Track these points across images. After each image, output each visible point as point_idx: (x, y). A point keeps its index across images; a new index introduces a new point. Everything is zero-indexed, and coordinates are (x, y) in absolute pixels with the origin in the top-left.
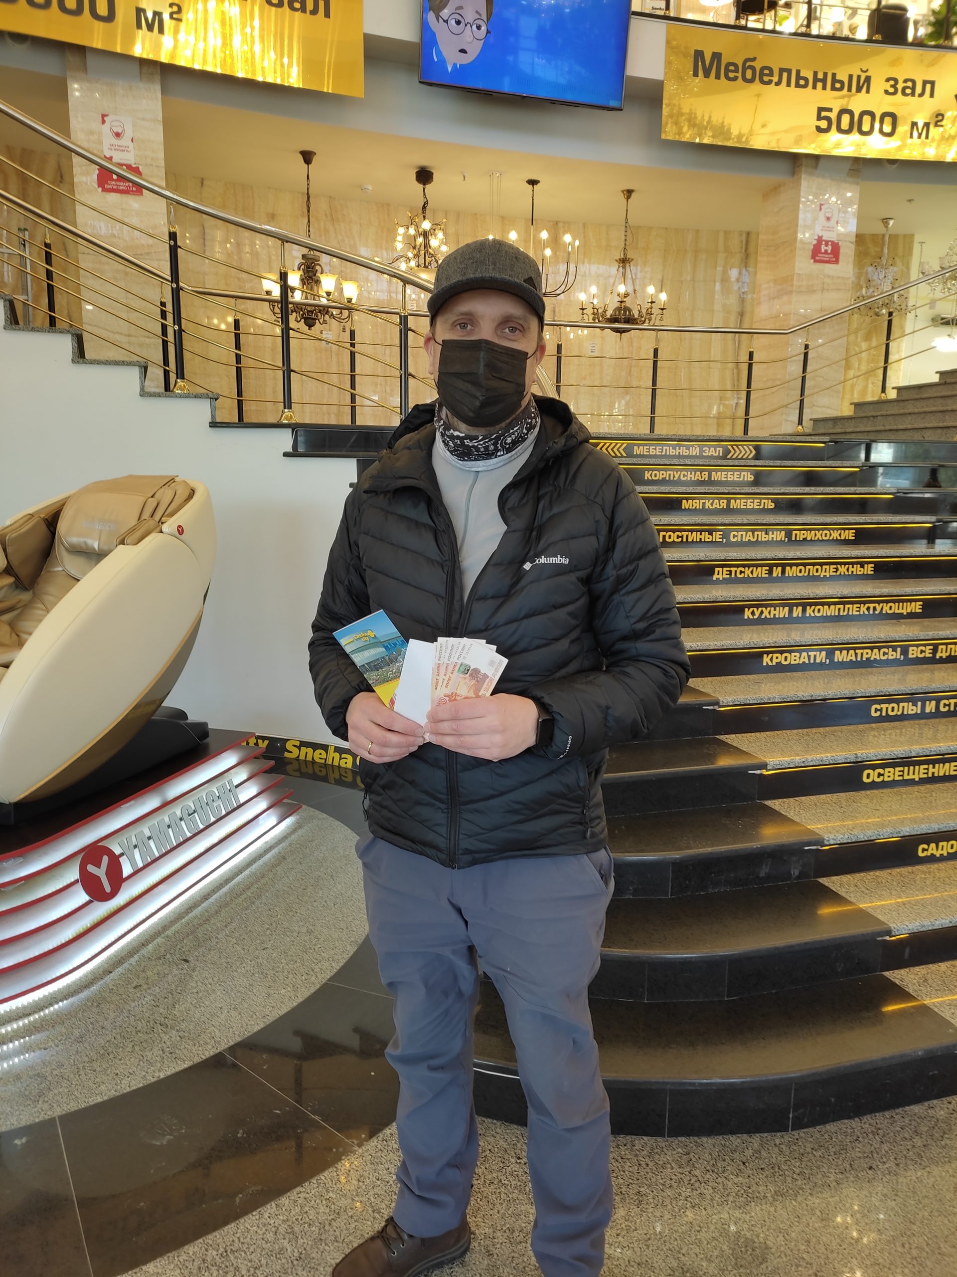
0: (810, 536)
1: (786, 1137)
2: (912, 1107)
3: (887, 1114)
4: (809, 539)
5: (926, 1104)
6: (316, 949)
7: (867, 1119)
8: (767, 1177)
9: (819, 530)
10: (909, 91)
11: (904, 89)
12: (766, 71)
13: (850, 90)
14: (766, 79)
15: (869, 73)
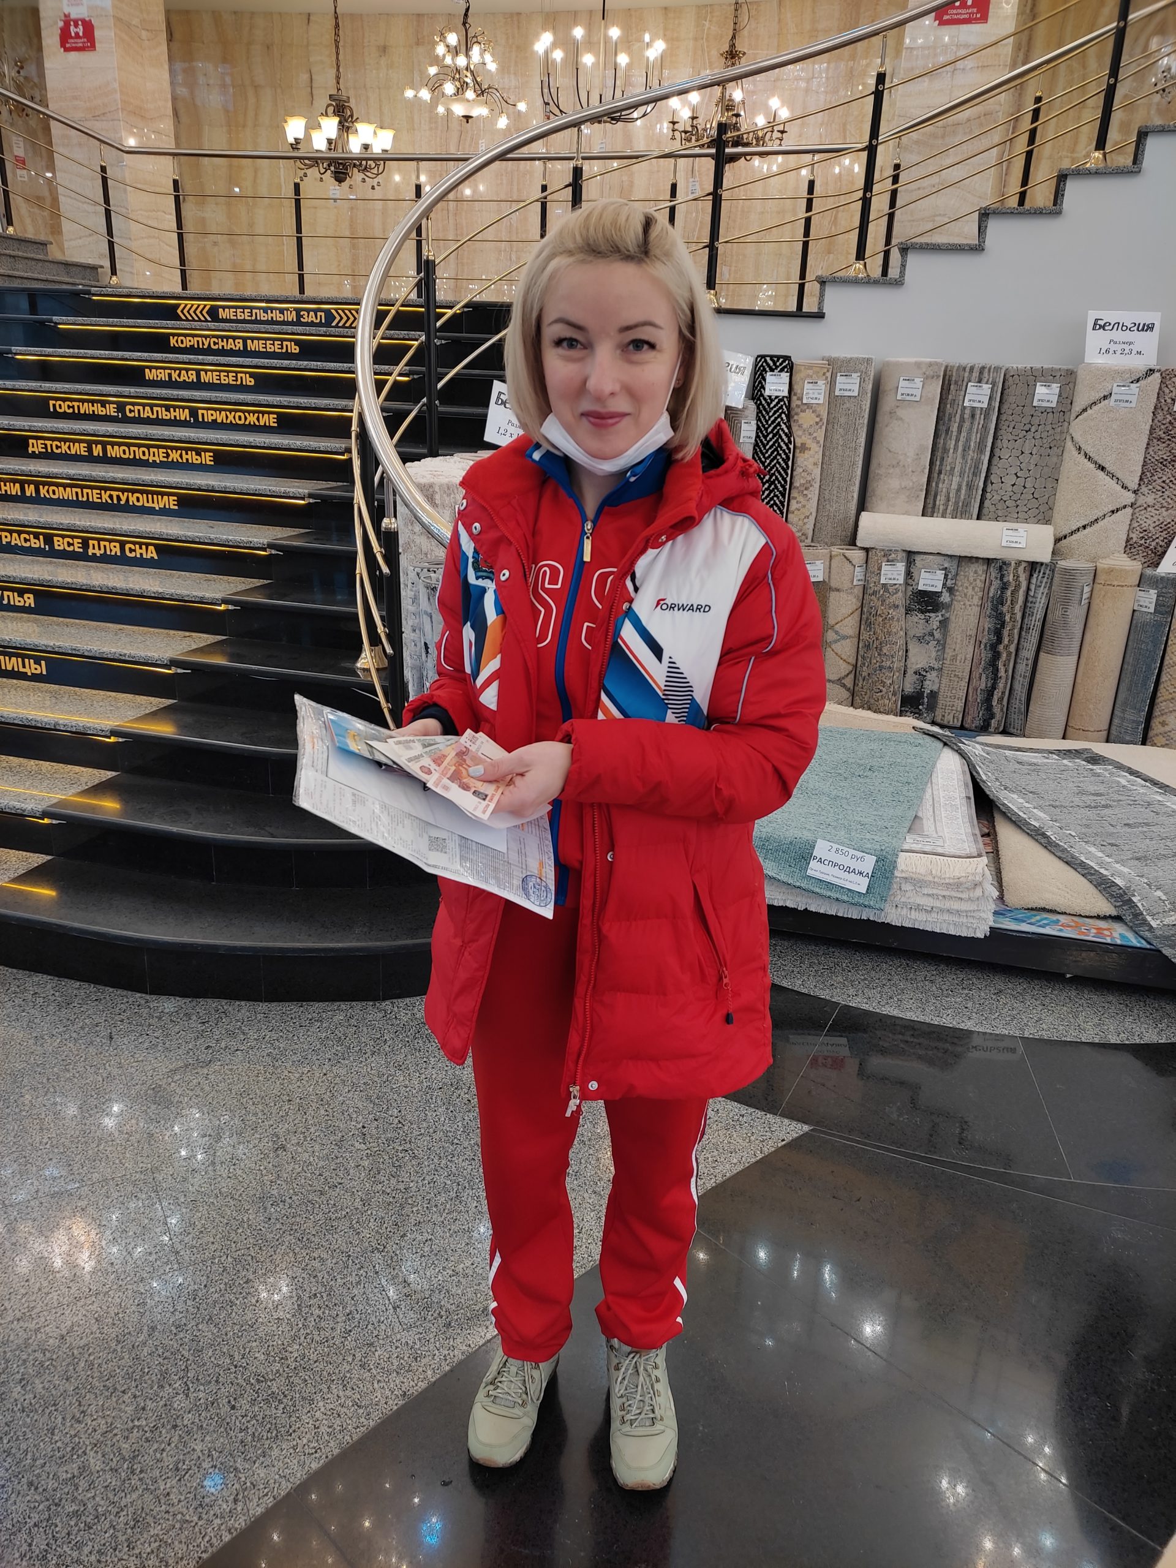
0: (220, 417)
4: (219, 421)
9: (230, 411)
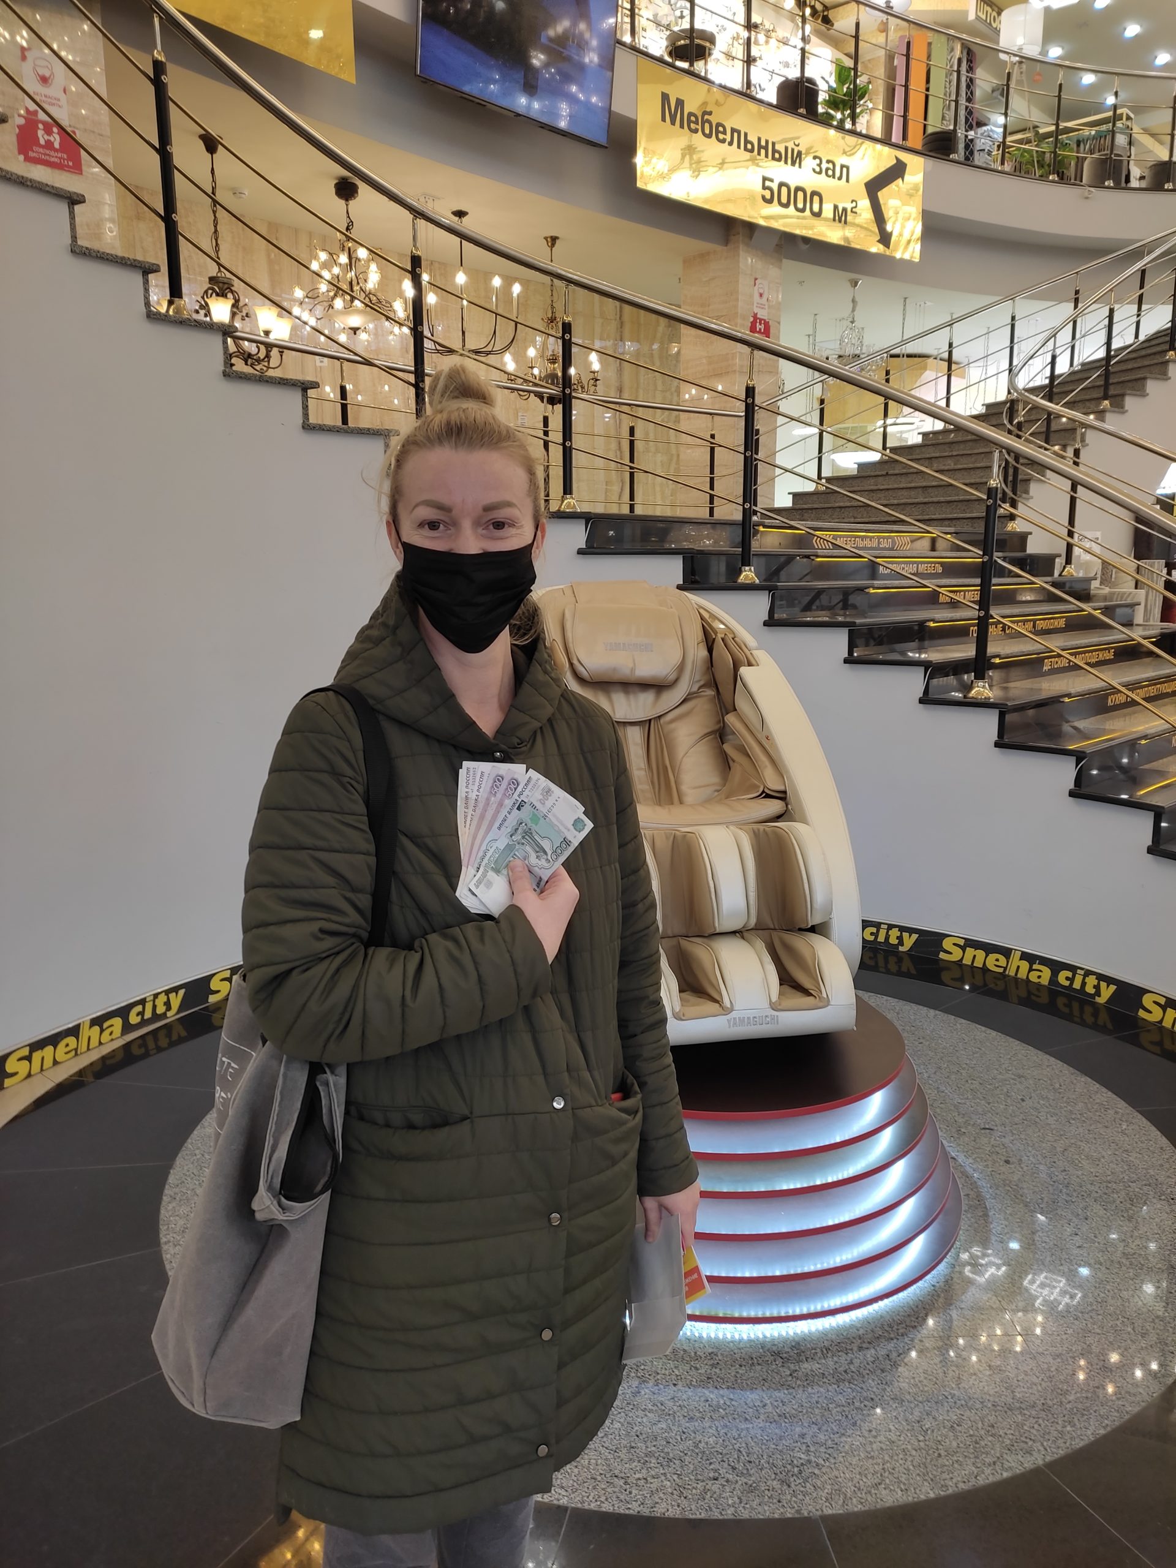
10: (830, 173)
11: (827, 169)
12: (721, 129)
13: (786, 162)
14: (721, 136)
15: (799, 148)
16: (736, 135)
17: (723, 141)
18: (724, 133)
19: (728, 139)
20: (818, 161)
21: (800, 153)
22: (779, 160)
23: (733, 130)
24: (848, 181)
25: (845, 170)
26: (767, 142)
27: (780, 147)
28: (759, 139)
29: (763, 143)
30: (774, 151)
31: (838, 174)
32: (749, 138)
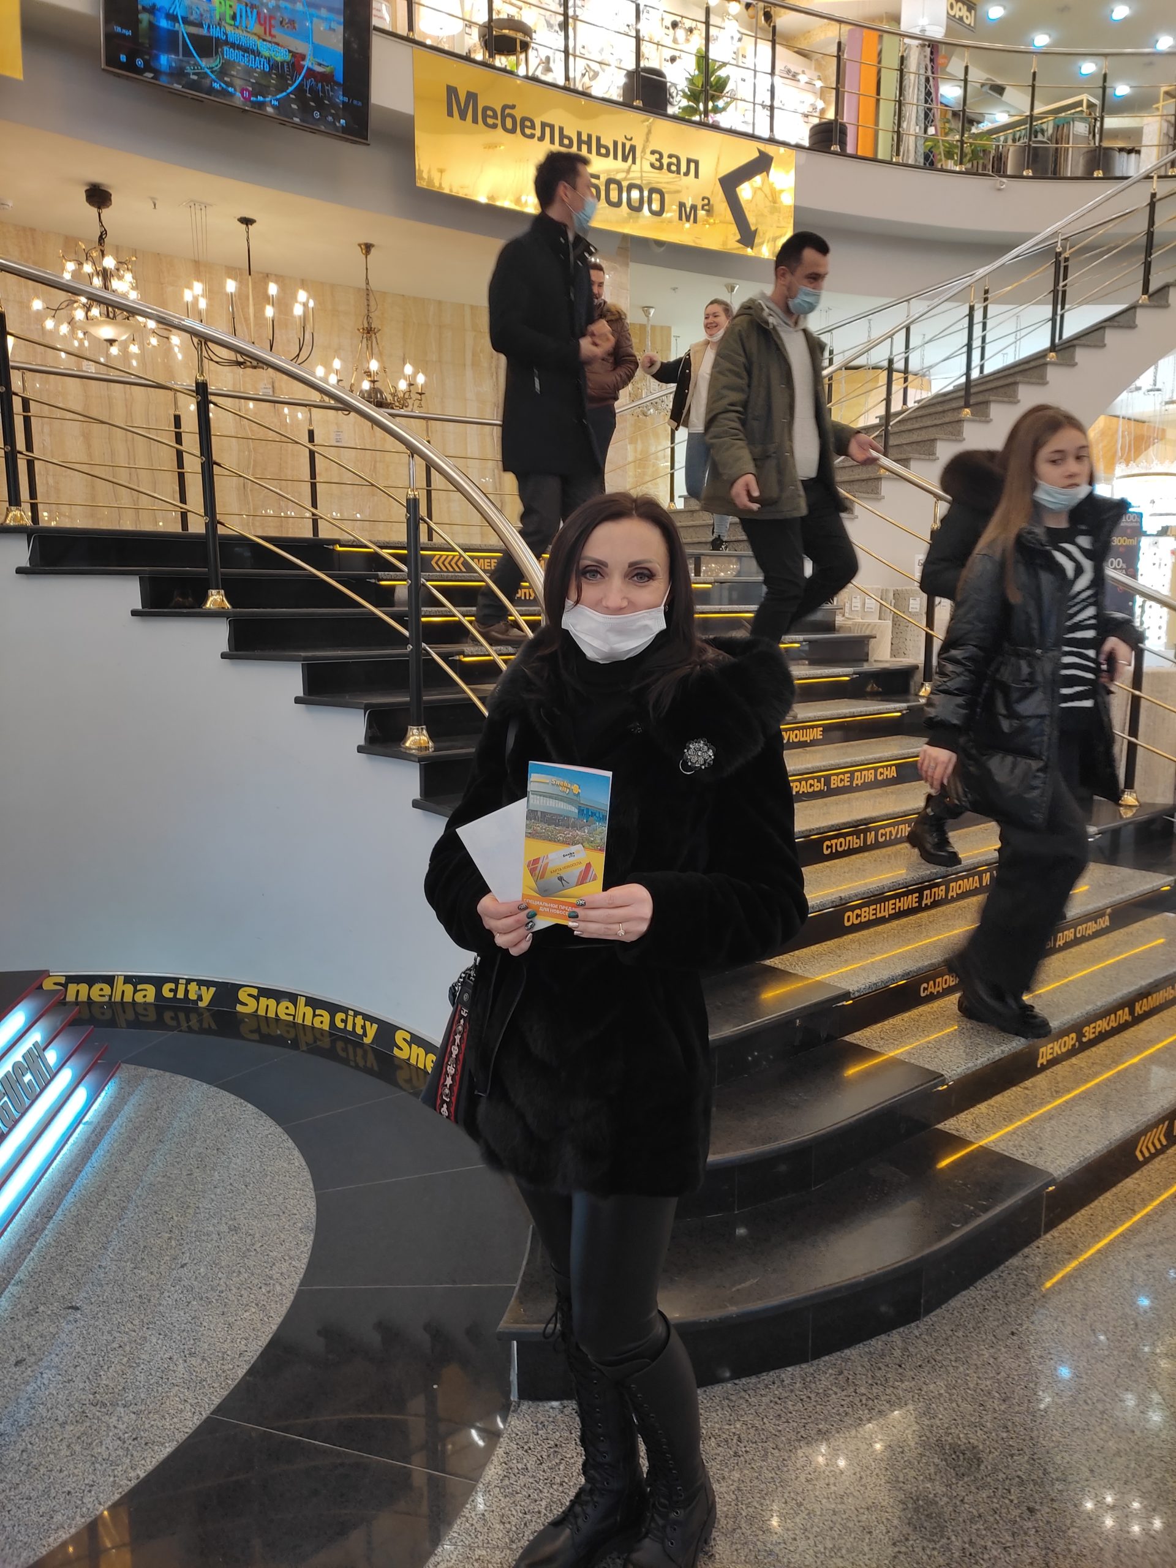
1: (921, 1325)
2: (1010, 1261)
3: (995, 1274)
5: (1020, 1254)
6: (258, 1250)
7: (979, 1284)
8: (929, 1373)
10: (674, 168)
11: (669, 165)
12: (528, 124)
13: (615, 158)
14: (528, 131)
15: (633, 142)
16: (548, 130)
17: (532, 136)
18: (533, 127)
19: (538, 133)
20: (657, 156)
21: (633, 149)
22: (607, 155)
23: (544, 125)
24: (697, 176)
25: (692, 165)
26: (589, 136)
27: (608, 141)
28: (579, 134)
29: (584, 138)
30: (599, 146)
31: (683, 169)
32: (566, 133)
